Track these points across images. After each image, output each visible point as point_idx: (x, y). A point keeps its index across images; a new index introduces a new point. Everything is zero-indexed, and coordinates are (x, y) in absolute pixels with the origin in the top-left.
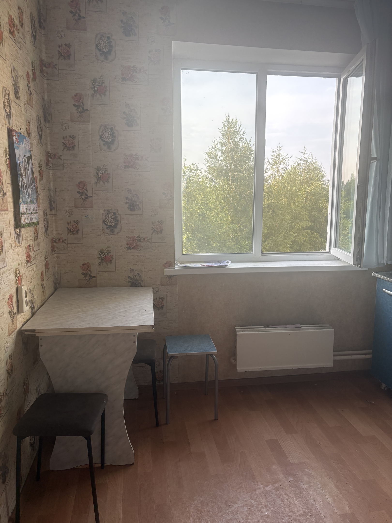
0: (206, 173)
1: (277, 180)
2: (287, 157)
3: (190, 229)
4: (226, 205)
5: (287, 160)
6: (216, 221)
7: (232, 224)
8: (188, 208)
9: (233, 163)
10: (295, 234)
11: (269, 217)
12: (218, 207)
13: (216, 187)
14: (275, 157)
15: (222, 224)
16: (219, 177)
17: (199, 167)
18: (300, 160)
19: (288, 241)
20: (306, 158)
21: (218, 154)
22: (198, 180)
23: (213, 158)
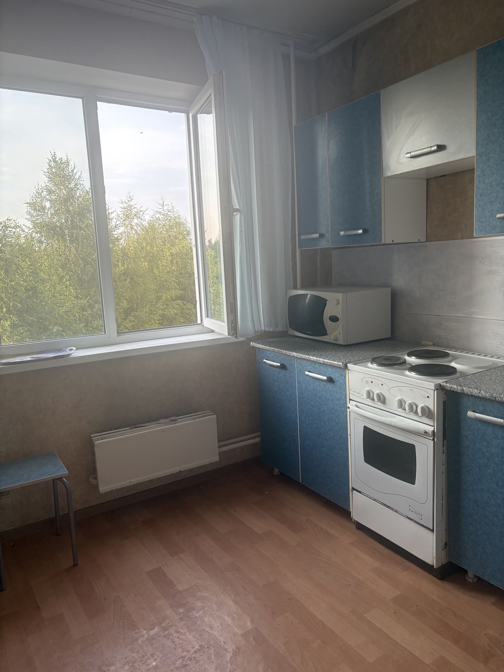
0: (30, 231)
1: (132, 239)
2: (141, 209)
3: (15, 310)
4: (66, 275)
5: (141, 213)
6: (53, 297)
7: (77, 300)
8: (7, 280)
9: (68, 217)
10: (163, 306)
11: (127, 287)
12: (54, 278)
13: (48, 250)
14: (125, 210)
15: (63, 300)
16: (51, 236)
17: (18, 223)
18: (158, 213)
19: (156, 316)
20: (165, 211)
21: (46, 206)
22: (19, 241)
23: (39, 210)
